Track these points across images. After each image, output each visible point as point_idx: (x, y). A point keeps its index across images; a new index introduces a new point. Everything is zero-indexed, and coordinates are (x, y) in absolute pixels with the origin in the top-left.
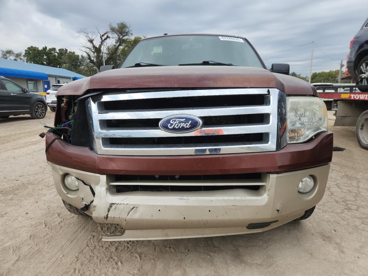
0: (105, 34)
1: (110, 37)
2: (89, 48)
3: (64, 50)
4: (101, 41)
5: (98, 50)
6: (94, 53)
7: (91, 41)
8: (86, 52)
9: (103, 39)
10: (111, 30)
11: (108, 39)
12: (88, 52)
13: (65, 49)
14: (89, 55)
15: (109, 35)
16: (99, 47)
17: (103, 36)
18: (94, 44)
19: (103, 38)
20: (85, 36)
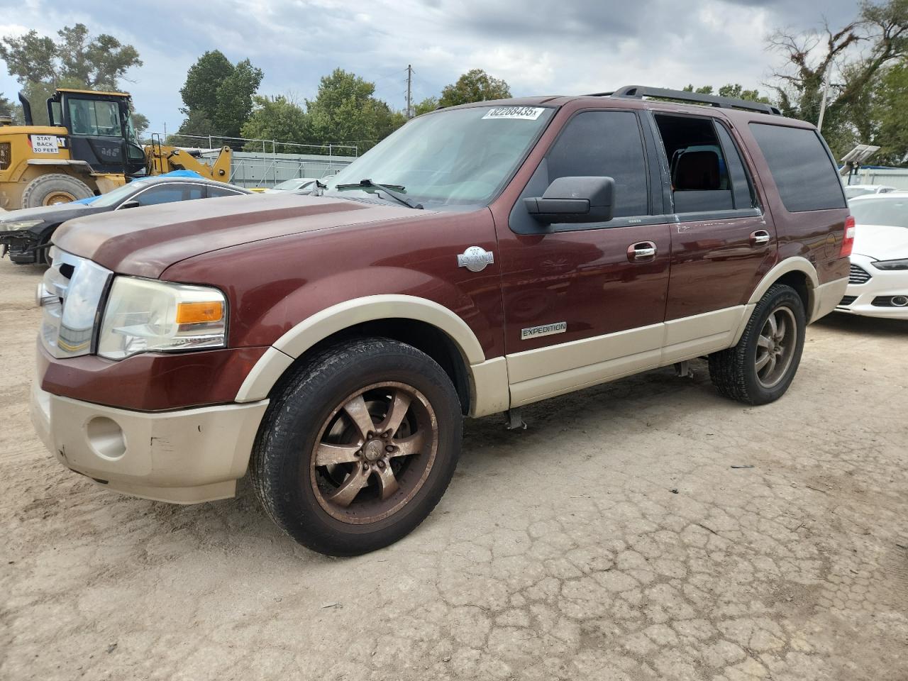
0: (846, 30)
1: (860, 36)
2: (788, 78)
3: (734, 88)
4: (828, 52)
5: (813, 80)
6: (800, 88)
7: (799, 58)
8: (779, 89)
9: (836, 47)
10: (866, 16)
11: (852, 44)
12: (783, 89)
13: (736, 85)
14: (784, 96)
15: (857, 32)
16: (817, 71)
17: (837, 37)
18: (807, 65)
19: (837, 44)
20: (785, 46)
